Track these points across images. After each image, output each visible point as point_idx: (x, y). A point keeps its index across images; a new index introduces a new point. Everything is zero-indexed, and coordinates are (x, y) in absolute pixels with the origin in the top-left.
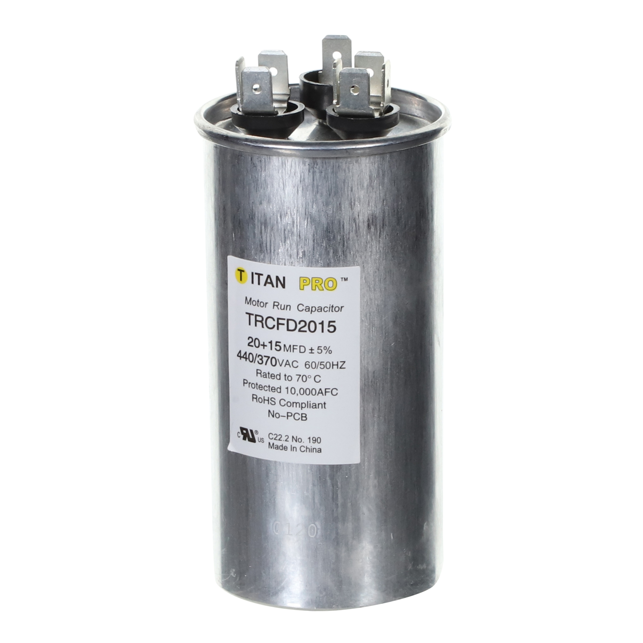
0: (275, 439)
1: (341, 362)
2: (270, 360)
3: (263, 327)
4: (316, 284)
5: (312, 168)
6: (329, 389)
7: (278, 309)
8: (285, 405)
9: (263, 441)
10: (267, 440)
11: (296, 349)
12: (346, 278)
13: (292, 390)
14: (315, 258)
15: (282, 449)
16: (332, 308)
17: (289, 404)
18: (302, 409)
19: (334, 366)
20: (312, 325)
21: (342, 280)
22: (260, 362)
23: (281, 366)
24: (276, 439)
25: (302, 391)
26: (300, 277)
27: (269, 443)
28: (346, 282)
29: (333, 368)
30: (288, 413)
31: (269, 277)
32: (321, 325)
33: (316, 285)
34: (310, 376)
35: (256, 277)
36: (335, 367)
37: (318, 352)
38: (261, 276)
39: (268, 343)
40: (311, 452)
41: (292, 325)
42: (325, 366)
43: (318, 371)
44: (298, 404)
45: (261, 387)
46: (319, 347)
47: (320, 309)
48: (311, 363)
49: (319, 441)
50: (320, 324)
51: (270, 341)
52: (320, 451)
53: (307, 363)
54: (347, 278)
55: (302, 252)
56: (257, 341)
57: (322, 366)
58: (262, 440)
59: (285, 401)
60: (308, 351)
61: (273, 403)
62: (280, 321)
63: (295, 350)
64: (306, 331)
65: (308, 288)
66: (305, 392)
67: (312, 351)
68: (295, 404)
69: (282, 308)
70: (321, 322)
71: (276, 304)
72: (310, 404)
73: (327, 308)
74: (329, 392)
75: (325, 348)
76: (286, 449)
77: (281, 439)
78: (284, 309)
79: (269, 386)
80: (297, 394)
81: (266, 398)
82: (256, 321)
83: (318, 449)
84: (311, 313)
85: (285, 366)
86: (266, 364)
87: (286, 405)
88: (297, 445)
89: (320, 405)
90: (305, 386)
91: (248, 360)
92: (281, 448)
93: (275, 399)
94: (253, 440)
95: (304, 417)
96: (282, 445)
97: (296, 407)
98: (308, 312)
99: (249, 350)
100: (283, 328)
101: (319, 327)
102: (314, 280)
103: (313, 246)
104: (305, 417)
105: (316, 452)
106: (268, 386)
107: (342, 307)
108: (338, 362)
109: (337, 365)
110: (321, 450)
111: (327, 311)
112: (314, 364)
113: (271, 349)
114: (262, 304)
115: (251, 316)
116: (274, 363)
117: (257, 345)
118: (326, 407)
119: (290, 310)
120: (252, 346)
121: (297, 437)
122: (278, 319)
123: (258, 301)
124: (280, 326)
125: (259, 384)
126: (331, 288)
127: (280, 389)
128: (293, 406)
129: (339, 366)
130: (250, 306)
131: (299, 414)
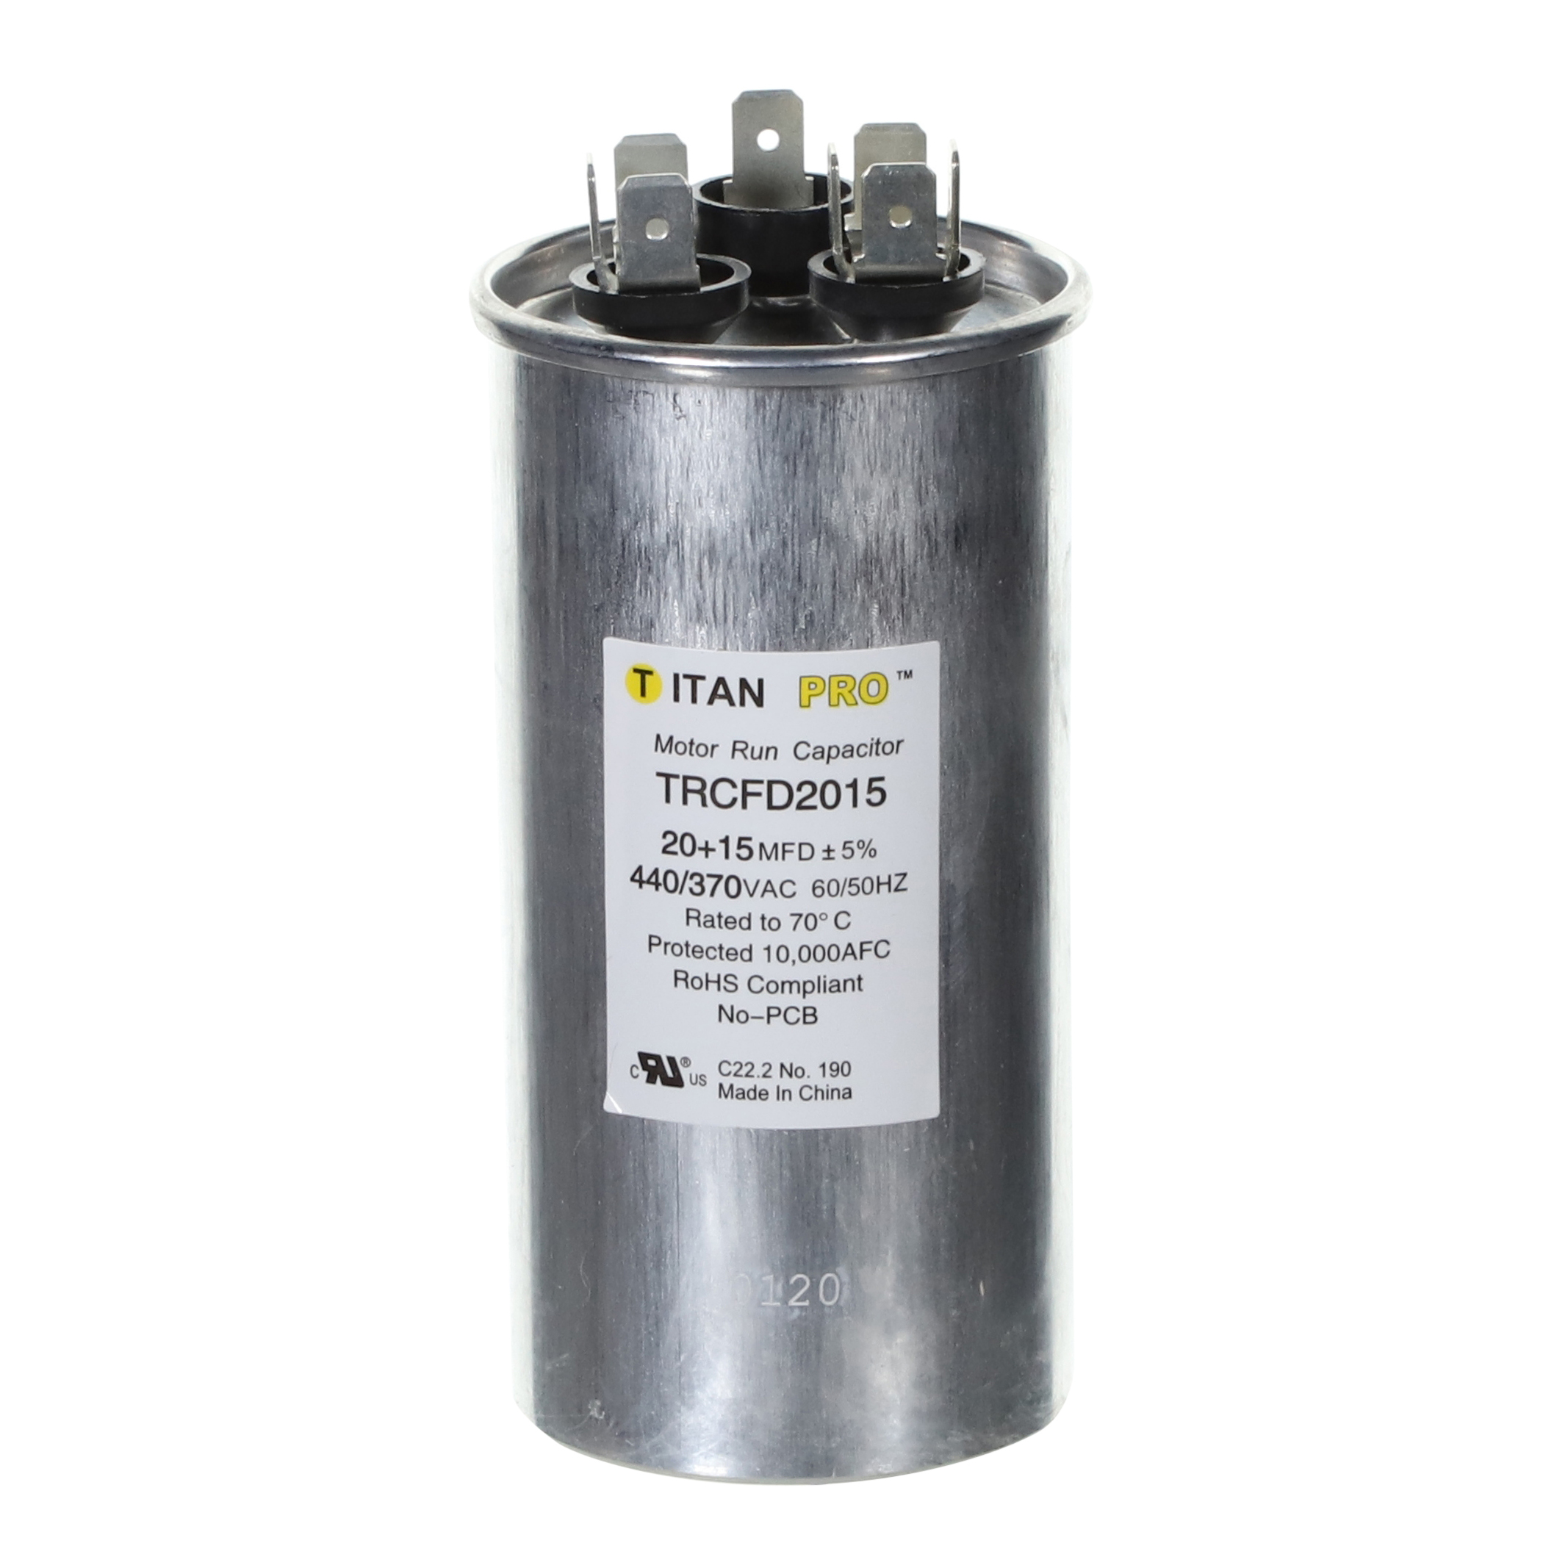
0: (735, 1075)
1: (897, 875)
2: (722, 884)
3: (704, 804)
4: (840, 691)
5: (830, 409)
6: (870, 942)
7: (746, 757)
8: (762, 989)
9: (703, 1083)
10: (714, 1079)
11: (792, 851)
12: (908, 672)
13: (780, 951)
14: (837, 627)
15: (755, 1098)
16: (877, 747)
17: (772, 987)
18: (804, 996)
19: (881, 887)
20: (830, 790)
21: (900, 678)
22: (697, 889)
23: (751, 895)
24: (740, 1073)
25: (805, 954)
26: (801, 678)
27: (721, 1086)
28: (910, 680)
29: (878, 891)
30: (769, 1009)
31: (721, 681)
32: (851, 790)
33: (839, 694)
34: (824, 916)
35: (685, 685)
36: (884, 888)
37: (844, 856)
38: (699, 682)
39: (718, 841)
40: (827, 1098)
41: (780, 795)
42: (861, 889)
43: (845, 902)
44: (795, 986)
45: (697, 952)
46: (845, 843)
47: (850, 751)
48: (826, 883)
49: (846, 1071)
50: (848, 786)
51: (723, 837)
52: (848, 1094)
53: (816, 885)
54: (911, 672)
55: (806, 616)
56: (688, 841)
57: (854, 890)
58: (701, 1080)
59: (762, 979)
60: (820, 854)
61: (731, 987)
62: (751, 788)
63: (787, 854)
64: (814, 808)
65: (820, 702)
66: (812, 954)
67: (829, 855)
68: (787, 986)
69: (756, 754)
70: (850, 781)
71: (739, 746)
72: (825, 982)
73: (866, 746)
74: (869, 950)
75: (861, 845)
76: (763, 1097)
77: (751, 1074)
78: (760, 757)
79: (721, 948)
80: (794, 962)
81: (713, 977)
82: (686, 791)
83: (844, 1089)
84: (828, 762)
85: (763, 895)
86: (712, 894)
87: (765, 990)
88: (793, 1084)
89: (849, 985)
90: (812, 939)
91: (662, 888)
92: (752, 1094)
93: (736, 978)
94: (677, 1082)
95: (810, 1016)
96: (755, 1087)
97: (791, 992)
98: (821, 761)
99: (665, 863)
100: (757, 804)
101: (847, 794)
102: (834, 681)
103: (832, 600)
104: (813, 1015)
105: (839, 1097)
106: (717, 946)
107: (899, 743)
108: (890, 877)
109: (889, 883)
110: (850, 1093)
111: (866, 754)
112: (833, 886)
113: (727, 856)
114: (702, 750)
115: (672, 781)
116: (733, 890)
117: (688, 848)
118: (862, 986)
119: (775, 758)
120: (675, 853)
121: (791, 1065)
122: (745, 783)
123: (692, 743)
124: (749, 799)
125: (692, 945)
126: (876, 698)
127: (750, 951)
128: (783, 991)
129: (893, 886)
130: (670, 755)
131: (798, 1010)
